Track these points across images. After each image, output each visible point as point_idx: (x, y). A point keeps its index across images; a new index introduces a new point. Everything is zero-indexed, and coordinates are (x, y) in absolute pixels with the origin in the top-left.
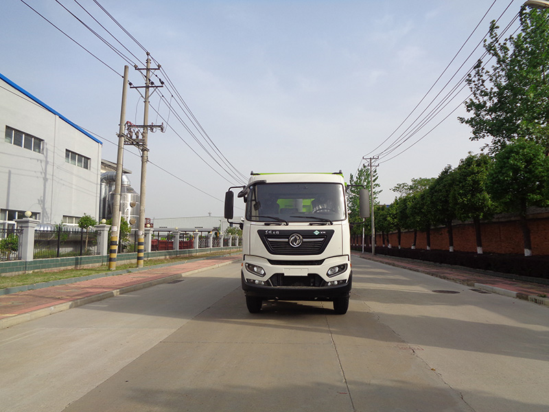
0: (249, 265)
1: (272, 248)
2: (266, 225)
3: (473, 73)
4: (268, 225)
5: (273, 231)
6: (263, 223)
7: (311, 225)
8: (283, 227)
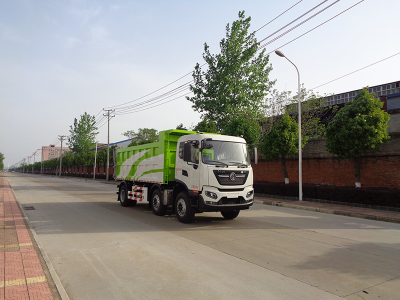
0: (208, 192)
1: (220, 181)
2: (216, 167)
3: (195, 71)
4: (218, 167)
5: (222, 171)
6: (215, 166)
7: (238, 167)
8: (225, 169)
